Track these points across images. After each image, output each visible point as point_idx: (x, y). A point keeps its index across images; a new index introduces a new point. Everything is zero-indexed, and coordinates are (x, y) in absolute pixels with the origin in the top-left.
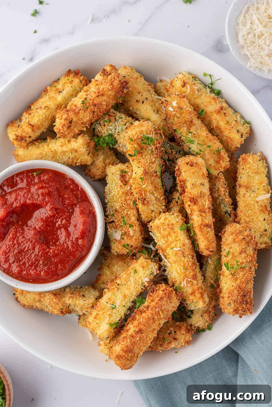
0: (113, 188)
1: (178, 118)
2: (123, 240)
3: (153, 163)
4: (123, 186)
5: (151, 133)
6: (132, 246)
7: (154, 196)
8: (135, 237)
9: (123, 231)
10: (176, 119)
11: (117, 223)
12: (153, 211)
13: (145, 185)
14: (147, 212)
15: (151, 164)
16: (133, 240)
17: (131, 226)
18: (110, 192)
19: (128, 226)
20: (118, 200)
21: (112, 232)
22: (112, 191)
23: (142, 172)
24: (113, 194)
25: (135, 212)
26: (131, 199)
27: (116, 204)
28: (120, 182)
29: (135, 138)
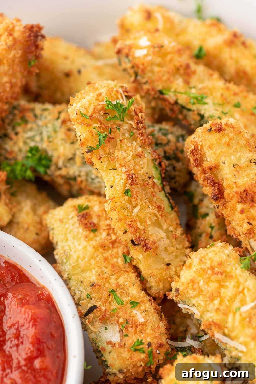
0: (72, 246)
1: (159, 65)
2: (127, 338)
3: (140, 156)
4: (92, 235)
5: (119, 96)
6: (149, 345)
7: (162, 230)
8: (150, 325)
9: (121, 320)
10: (156, 69)
11: (103, 308)
12: (168, 265)
13: (138, 208)
14: (157, 269)
15: (137, 160)
16: (149, 331)
17: (134, 304)
18: (68, 257)
19: (129, 305)
20: (90, 264)
21: (97, 330)
22: (72, 253)
23: (124, 176)
24: (75, 257)
25: (133, 276)
26: (117, 253)
27: (88, 274)
28: (81, 230)
29: (91, 111)
